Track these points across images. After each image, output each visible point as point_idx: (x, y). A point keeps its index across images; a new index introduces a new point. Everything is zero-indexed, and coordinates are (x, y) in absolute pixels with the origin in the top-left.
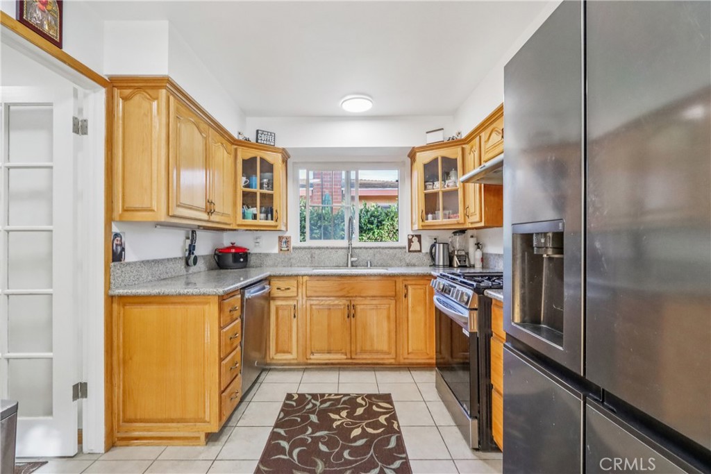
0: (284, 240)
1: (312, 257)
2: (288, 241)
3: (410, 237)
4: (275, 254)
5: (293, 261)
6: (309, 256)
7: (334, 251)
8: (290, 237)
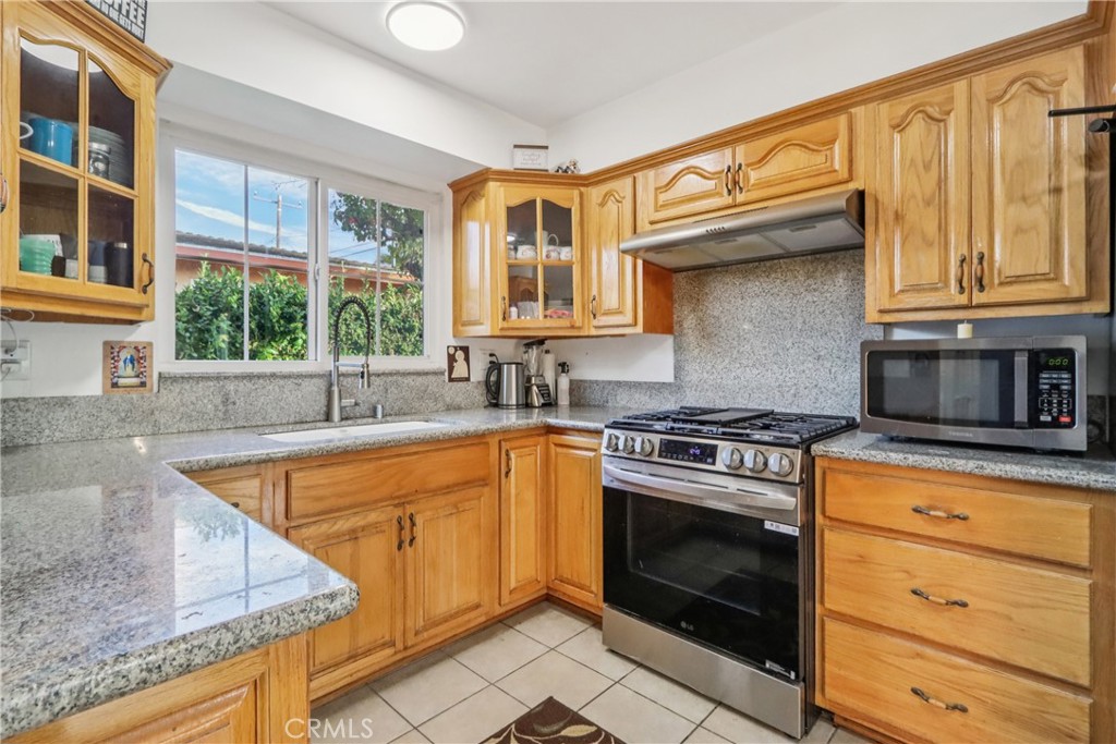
0: (125, 355)
1: (226, 401)
2: (140, 357)
3: (452, 351)
4: (88, 399)
5: (162, 418)
6: (218, 400)
7: (290, 383)
8: (150, 344)
